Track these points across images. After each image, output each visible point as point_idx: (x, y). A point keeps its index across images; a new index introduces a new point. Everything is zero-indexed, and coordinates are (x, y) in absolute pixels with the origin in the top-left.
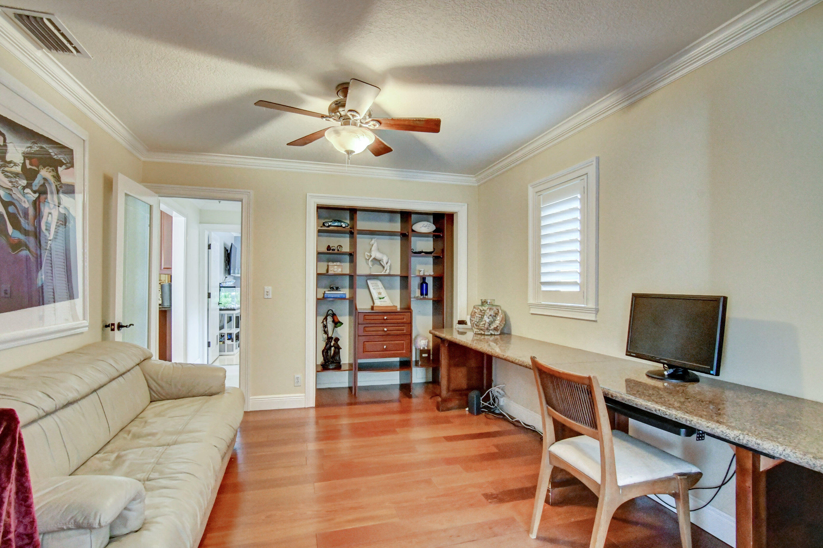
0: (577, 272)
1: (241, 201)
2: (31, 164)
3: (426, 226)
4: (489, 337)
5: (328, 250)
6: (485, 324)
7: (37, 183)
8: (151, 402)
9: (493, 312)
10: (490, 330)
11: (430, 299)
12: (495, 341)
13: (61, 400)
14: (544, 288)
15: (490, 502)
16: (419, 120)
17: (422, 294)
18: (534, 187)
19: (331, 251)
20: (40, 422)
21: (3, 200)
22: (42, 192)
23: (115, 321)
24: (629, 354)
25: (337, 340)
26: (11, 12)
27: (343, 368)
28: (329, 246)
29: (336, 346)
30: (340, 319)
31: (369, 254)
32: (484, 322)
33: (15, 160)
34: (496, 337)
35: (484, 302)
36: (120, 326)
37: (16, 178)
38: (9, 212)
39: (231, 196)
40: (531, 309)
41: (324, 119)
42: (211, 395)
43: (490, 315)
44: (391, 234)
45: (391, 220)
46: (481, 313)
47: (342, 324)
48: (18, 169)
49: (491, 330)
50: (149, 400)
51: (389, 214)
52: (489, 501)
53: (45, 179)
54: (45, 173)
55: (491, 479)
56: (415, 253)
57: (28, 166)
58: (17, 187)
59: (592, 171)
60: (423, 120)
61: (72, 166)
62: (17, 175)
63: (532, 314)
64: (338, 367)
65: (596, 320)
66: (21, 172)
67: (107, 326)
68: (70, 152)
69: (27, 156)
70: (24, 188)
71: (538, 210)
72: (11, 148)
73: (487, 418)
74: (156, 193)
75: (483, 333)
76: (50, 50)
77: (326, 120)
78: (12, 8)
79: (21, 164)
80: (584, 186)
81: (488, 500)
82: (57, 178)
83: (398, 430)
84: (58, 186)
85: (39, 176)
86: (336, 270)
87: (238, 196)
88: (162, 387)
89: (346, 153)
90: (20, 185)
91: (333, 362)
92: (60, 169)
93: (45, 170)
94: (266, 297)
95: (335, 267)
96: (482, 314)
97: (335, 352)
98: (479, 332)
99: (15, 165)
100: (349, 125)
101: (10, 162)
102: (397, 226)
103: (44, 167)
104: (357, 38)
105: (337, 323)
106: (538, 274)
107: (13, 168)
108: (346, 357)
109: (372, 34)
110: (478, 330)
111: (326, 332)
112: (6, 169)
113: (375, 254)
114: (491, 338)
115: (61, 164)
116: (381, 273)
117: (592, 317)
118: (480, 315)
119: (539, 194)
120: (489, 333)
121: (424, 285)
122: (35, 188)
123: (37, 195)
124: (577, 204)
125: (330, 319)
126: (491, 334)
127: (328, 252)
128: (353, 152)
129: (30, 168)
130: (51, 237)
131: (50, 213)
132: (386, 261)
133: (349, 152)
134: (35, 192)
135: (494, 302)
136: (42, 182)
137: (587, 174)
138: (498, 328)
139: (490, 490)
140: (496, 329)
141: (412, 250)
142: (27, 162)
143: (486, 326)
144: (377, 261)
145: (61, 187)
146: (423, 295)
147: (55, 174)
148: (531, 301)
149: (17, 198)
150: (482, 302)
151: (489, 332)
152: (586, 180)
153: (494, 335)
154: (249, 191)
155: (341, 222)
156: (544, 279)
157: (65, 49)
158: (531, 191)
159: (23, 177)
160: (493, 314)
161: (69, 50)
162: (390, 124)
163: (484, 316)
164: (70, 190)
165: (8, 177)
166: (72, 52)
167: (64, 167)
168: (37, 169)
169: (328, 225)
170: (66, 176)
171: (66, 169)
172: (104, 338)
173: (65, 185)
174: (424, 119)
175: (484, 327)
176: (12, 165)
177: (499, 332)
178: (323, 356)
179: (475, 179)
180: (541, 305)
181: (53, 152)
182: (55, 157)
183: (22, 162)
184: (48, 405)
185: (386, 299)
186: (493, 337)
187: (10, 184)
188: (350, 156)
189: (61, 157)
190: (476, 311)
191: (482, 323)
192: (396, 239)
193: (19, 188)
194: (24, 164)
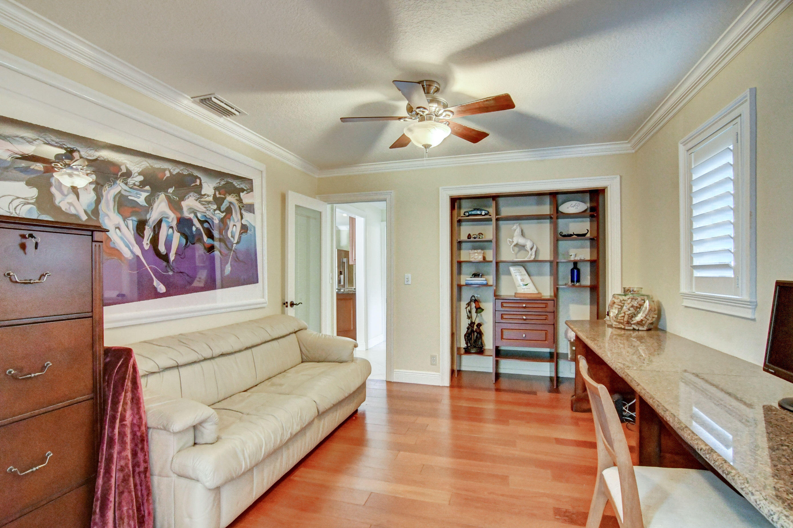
0: (729, 251)
1: (386, 201)
2: (220, 194)
3: (574, 206)
4: (631, 332)
5: (468, 238)
6: (624, 317)
7: (224, 207)
8: (302, 362)
9: (636, 303)
10: (631, 324)
11: (585, 287)
12: (640, 339)
13: (217, 351)
14: (697, 274)
15: (558, 519)
16: (487, 101)
17: (572, 281)
18: (685, 143)
19: (472, 239)
20: (202, 363)
21: (201, 220)
22: (229, 211)
23: (288, 300)
24: (767, 369)
25: (479, 325)
26: (197, 99)
27: (487, 353)
28: (469, 235)
29: (478, 331)
30: (482, 305)
31: (511, 240)
32: (623, 314)
33: (208, 193)
34: (640, 333)
35: (628, 290)
36: (292, 304)
37: (208, 204)
38: (205, 227)
39: (376, 197)
40: (684, 300)
41: (402, 120)
42: (341, 362)
43: (632, 306)
44: (539, 217)
45: (539, 203)
46: (620, 304)
47: (483, 310)
48: (211, 199)
49: (634, 324)
50: (301, 360)
51: (536, 197)
52: (558, 517)
53: (231, 203)
54: (231, 198)
55: (577, 495)
56: (565, 236)
57: (218, 196)
58: (210, 211)
59: (745, 109)
60: (490, 100)
61: (252, 191)
62: (209, 202)
63: (686, 307)
64: (481, 351)
65: (753, 317)
66: (212, 200)
67: (284, 304)
68: (250, 181)
69: (216, 189)
70: (215, 210)
71: (690, 172)
72: (204, 185)
73: (627, 427)
74: (325, 202)
75: (623, 327)
76: (226, 116)
77: (404, 121)
78: (197, 97)
79: (212, 195)
80: (737, 133)
81: (556, 516)
82: (240, 201)
83: (510, 421)
84: (241, 206)
85: (225, 201)
86: (476, 257)
87: (382, 197)
88: (309, 351)
89: (423, 147)
90: (212, 209)
91: (475, 347)
92: (242, 194)
93: (231, 196)
94: (406, 283)
95: (476, 254)
96: (622, 305)
97: (477, 336)
98: (619, 326)
99: (208, 196)
100: (425, 120)
101: (205, 195)
102: (546, 209)
103: (230, 195)
104: (398, 42)
105: (479, 310)
106: (691, 256)
107: (207, 199)
108: (489, 343)
109: (407, 33)
110: (618, 324)
111: (469, 318)
112: (202, 200)
113: (518, 239)
114: (633, 333)
115: (243, 190)
116: (525, 259)
117: (749, 314)
118: (619, 305)
119: (690, 152)
120: (632, 328)
121: (575, 271)
122: (222, 210)
123: (224, 214)
124: (729, 159)
125: (473, 305)
126: (634, 329)
127: (469, 240)
128: (430, 146)
129: (219, 197)
130: (235, 242)
131: (234, 225)
132: (531, 247)
133: (427, 146)
134: (222, 212)
135: (642, 291)
136: (228, 205)
137: (740, 115)
138: (644, 322)
139: (566, 506)
140: (640, 323)
141: (561, 233)
142: (217, 193)
143: (626, 319)
144: (521, 247)
145: (243, 206)
146: (574, 282)
147: (238, 198)
148: (684, 289)
149: (210, 218)
150: (624, 291)
151: (631, 326)
152: (739, 123)
153: (638, 330)
154: (390, 191)
155: (481, 210)
156: (697, 262)
157: (231, 114)
158: (682, 149)
159: (214, 203)
160: (635, 304)
161: (233, 114)
162: (462, 111)
163: (623, 306)
164: (250, 208)
165: (203, 205)
166: (235, 114)
167: (245, 192)
168: (224, 197)
169: (468, 214)
170: (246, 198)
171: (247, 194)
172: (283, 312)
173: (246, 205)
174: (491, 98)
175: (623, 320)
176: (206, 196)
177: (645, 327)
178: (465, 340)
179: (629, 145)
180: (696, 295)
181: (236, 184)
182: (238, 187)
183: (213, 193)
184: (208, 354)
185: (531, 285)
186: (636, 333)
187: (205, 209)
188: (427, 150)
189: (243, 186)
190: (616, 301)
191: (620, 315)
192: (545, 223)
193: (211, 211)
194: (215, 195)
